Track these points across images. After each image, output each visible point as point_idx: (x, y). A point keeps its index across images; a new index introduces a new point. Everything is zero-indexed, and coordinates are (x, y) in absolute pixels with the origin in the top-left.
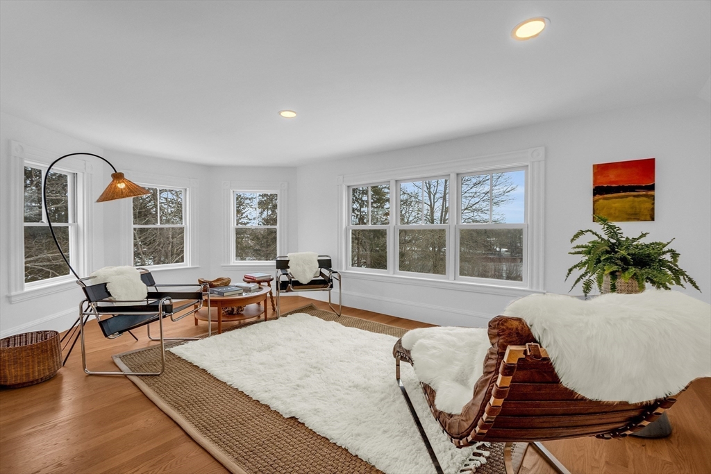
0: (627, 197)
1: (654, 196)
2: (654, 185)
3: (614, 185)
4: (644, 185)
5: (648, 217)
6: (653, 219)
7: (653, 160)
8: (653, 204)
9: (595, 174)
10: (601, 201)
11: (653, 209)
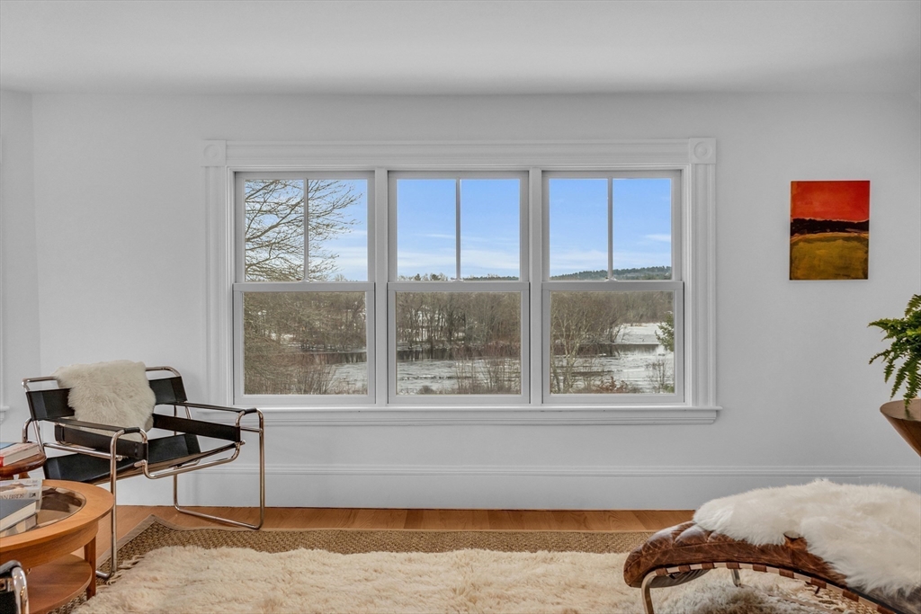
0: (835, 239)
1: (868, 240)
2: (868, 221)
3: (818, 219)
4: (856, 222)
5: (860, 274)
6: (866, 277)
7: (867, 183)
8: (867, 252)
9: (794, 199)
10: (801, 244)
11: (866, 261)
